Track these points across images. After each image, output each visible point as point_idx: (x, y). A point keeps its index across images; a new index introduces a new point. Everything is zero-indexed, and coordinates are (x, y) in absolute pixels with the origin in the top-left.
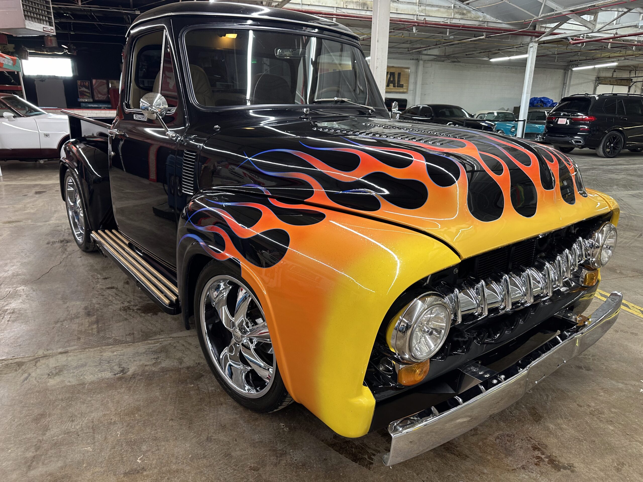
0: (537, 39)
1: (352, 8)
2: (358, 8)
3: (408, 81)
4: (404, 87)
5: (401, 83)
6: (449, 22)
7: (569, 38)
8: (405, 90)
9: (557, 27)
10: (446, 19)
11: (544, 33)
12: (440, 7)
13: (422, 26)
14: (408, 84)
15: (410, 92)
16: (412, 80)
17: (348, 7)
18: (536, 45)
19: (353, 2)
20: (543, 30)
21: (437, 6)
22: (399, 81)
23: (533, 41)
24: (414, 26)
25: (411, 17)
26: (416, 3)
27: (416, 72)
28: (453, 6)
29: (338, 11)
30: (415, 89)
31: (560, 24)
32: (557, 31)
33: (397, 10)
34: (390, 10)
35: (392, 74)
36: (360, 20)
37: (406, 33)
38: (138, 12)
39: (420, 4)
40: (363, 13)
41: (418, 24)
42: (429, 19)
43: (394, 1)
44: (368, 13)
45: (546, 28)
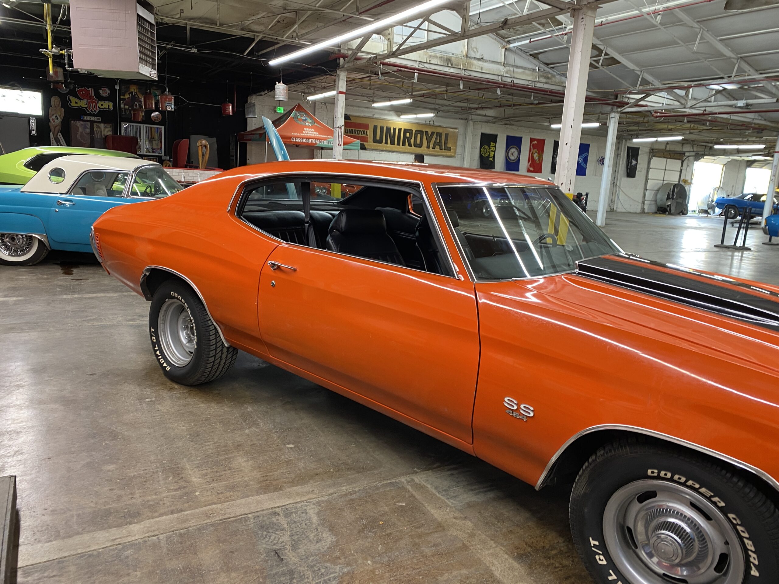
0: (619, 110)
1: (436, 63)
2: (442, 64)
3: (455, 144)
4: (452, 151)
5: (449, 145)
6: (533, 85)
7: (652, 112)
8: (453, 154)
9: (642, 99)
10: (530, 82)
11: (627, 103)
12: (525, 68)
13: (508, 88)
14: (456, 147)
15: (458, 156)
16: (460, 143)
17: (431, 62)
18: (618, 116)
19: (437, 57)
20: (626, 100)
21: (522, 68)
22: (446, 143)
23: (614, 110)
24: (499, 87)
25: (495, 78)
26: (501, 63)
27: (465, 133)
28: (537, 68)
29: (421, 66)
30: (463, 154)
31: (648, 95)
32: (641, 103)
33: (482, 69)
34: (475, 68)
35: (439, 135)
36: (444, 78)
37: (488, 95)
38: (195, 51)
39: (505, 64)
40: (447, 70)
41: (504, 86)
42: (516, 81)
43: (478, 59)
44: (452, 70)
45: (629, 98)
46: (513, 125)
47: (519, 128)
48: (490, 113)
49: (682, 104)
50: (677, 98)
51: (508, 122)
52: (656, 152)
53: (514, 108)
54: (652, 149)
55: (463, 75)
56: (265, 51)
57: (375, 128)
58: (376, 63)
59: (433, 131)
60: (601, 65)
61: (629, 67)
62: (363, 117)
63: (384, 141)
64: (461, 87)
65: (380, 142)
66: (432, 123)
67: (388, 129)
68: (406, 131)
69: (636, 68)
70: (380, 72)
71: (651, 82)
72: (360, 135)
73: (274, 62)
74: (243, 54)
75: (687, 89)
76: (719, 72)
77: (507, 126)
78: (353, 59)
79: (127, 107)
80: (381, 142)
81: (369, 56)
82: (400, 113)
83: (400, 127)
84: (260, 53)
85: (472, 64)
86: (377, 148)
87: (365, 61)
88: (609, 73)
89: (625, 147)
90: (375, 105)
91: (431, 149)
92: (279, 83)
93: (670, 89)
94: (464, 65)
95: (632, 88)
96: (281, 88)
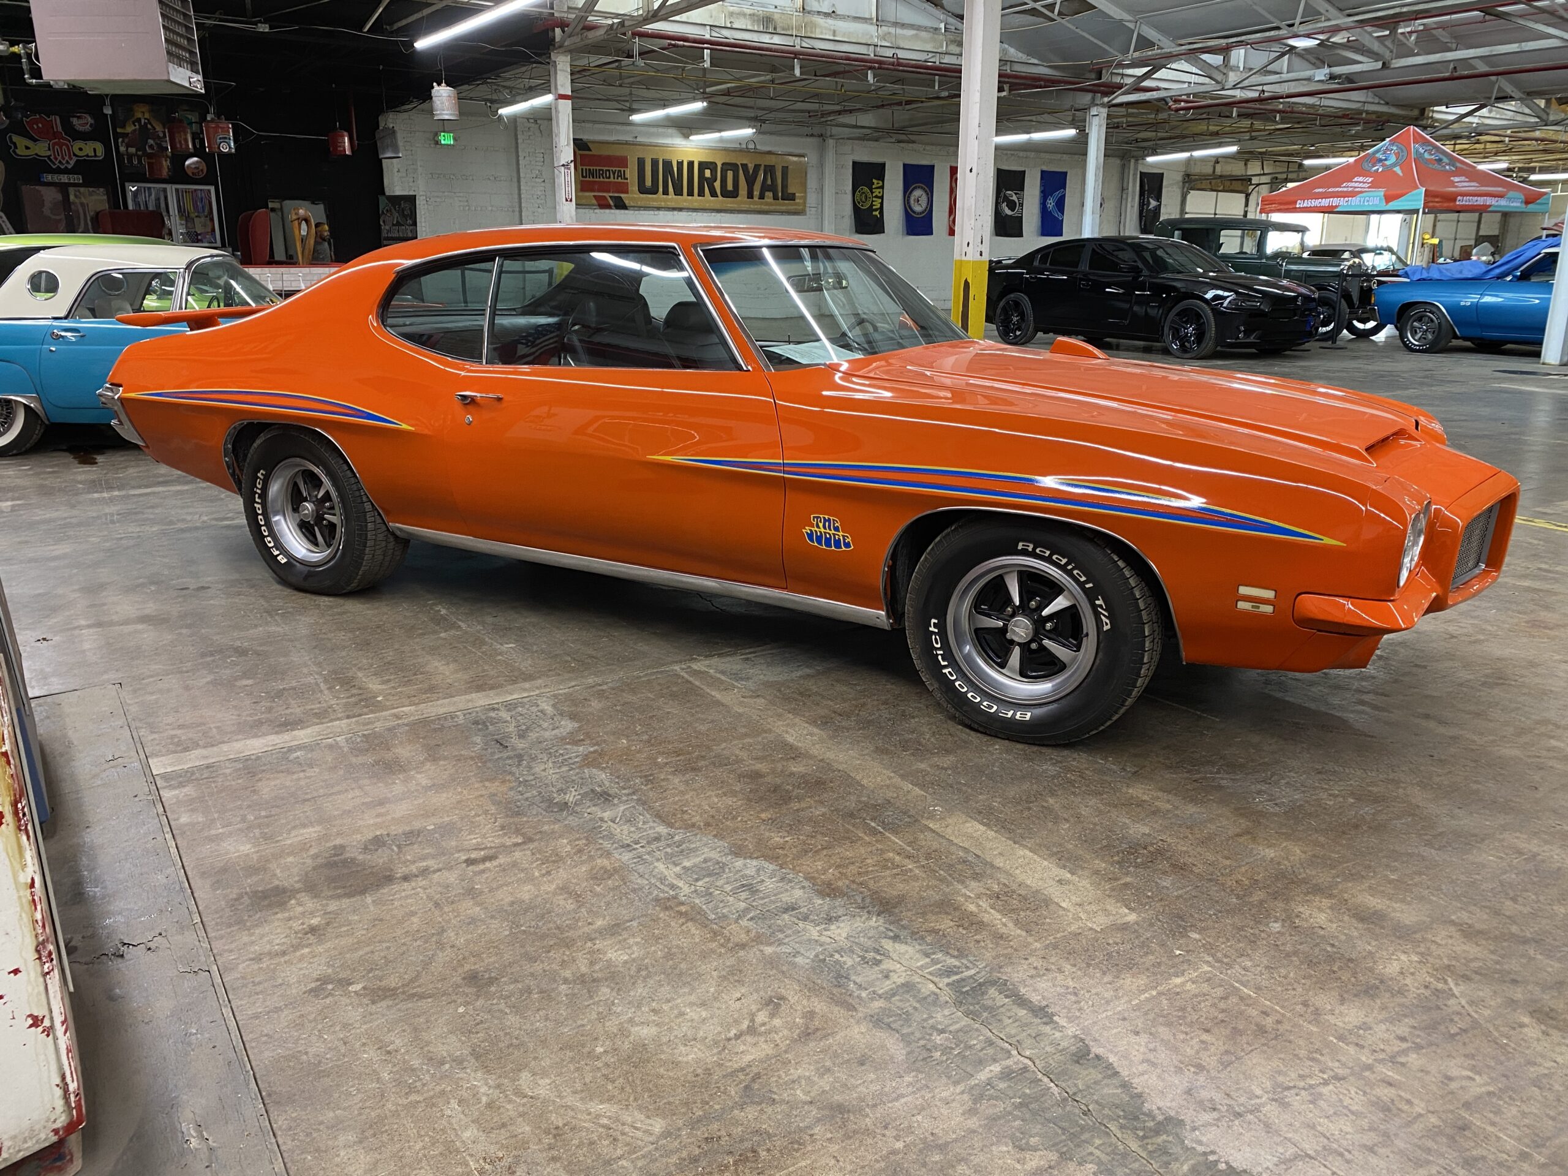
0: (1106, 100)
1: (744, 27)
2: (756, 28)
3: (804, 186)
4: (797, 201)
5: (791, 190)
6: (937, 60)
7: (1169, 100)
8: (800, 207)
9: (1147, 76)
10: (931, 55)
11: (1120, 86)
12: (919, 28)
13: (887, 69)
14: (805, 192)
15: (811, 211)
16: (812, 183)
17: (735, 26)
18: (1104, 112)
19: (744, 15)
20: (1117, 80)
21: (912, 26)
22: (785, 186)
23: (1097, 101)
24: (870, 68)
25: (862, 50)
26: (871, 19)
27: (821, 165)
28: (942, 26)
29: (714, 34)
30: (821, 205)
31: (1155, 70)
32: (1146, 83)
33: (834, 33)
34: (822, 33)
35: (770, 170)
36: (761, 55)
37: (851, 84)
38: (264, 28)
39: (879, 21)
40: (766, 39)
41: (880, 66)
42: (901, 54)
43: (827, 15)
44: (777, 40)
45: (1123, 75)
46: (914, 142)
47: (928, 148)
48: (867, 120)
49: (1217, 82)
50: (1208, 71)
51: (904, 137)
52: (1196, 180)
53: (908, 107)
54: (1188, 175)
55: (798, 47)
56: (404, 22)
57: (641, 163)
58: (624, 34)
59: (758, 163)
60: (1060, 14)
61: (1111, 14)
62: (613, 143)
63: (661, 189)
64: (797, 72)
65: (653, 191)
66: (751, 146)
67: (668, 164)
68: (703, 166)
69: (1126, 16)
70: (636, 51)
71: (1157, 42)
72: (612, 179)
73: (422, 44)
74: (360, 28)
75: (1225, 51)
76: (1271, 18)
77: (902, 145)
78: (581, 26)
79: (132, 150)
80: (656, 192)
81: (610, 22)
82: (685, 131)
83: (691, 159)
84: (396, 27)
85: (814, 25)
86: (648, 204)
87: (602, 32)
88: (1073, 28)
89: (1135, 174)
90: (636, 118)
91: (756, 199)
92: (439, 84)
93: (1191, 55)
94: (798, 28)
95: (1120, 57)
96: (443, 95)
